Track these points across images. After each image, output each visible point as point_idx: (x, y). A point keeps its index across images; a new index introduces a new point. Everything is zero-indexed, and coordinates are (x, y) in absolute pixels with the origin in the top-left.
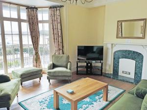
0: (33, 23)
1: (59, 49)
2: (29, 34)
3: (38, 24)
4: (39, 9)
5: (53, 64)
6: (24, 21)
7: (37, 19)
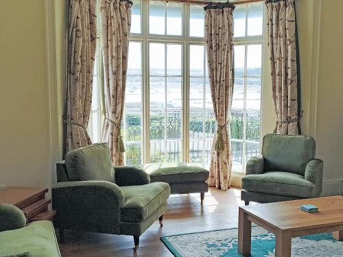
0: (218, 45)
1: (288, 121)
2: (207, 74)
3: (231, 49)
4: (237, 7)
5: (265, 159)
6: (197, 41)
7: (231, 34)
